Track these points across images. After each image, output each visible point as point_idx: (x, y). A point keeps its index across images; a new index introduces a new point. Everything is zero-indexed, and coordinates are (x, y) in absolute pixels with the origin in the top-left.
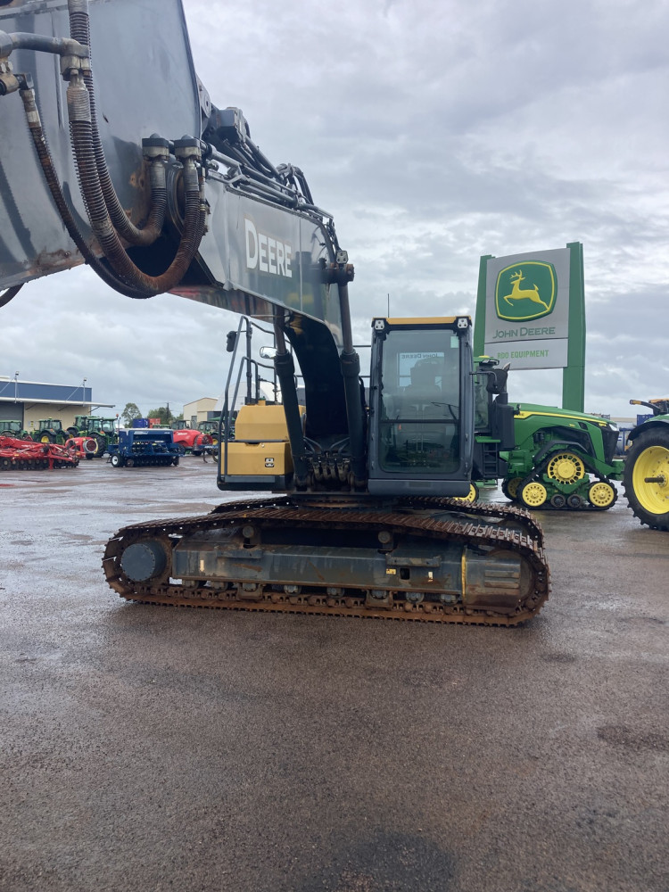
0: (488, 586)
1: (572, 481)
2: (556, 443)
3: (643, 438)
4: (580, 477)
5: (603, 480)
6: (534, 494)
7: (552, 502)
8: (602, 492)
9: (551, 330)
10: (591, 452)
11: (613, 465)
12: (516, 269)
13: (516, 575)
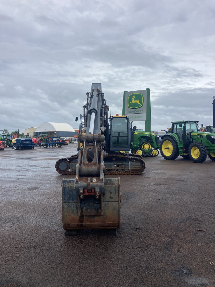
0: (134, 167)
1: (148, 149)
2: (144, 140)
3: (164, 138)
4: (150, 148)
5: (155, 149)
6: (139, 153)
7: (144, 155)
8: (155, 152)
9: (142, 111)
10: (152, 142)
11: (158, 145)
12: (133, 95)
13: (139, 165)
